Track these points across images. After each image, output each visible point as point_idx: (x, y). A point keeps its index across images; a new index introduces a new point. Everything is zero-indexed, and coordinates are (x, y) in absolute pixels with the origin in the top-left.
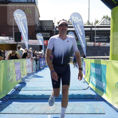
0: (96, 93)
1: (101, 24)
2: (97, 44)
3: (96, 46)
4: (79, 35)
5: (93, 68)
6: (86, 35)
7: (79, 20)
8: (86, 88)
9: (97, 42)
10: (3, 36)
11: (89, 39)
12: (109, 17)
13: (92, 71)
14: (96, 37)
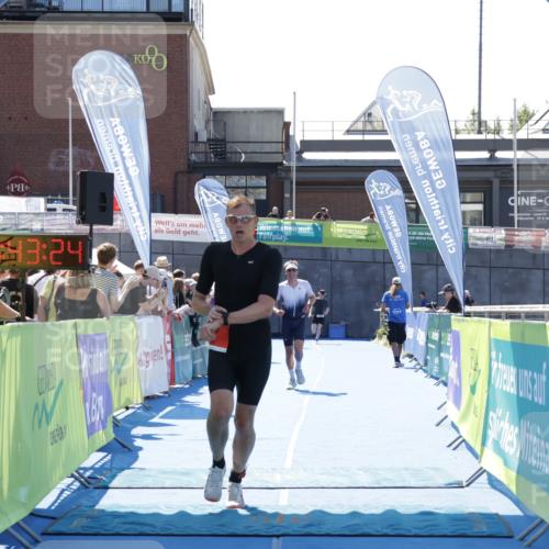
0: (517, 502)
1: (544, 131)
2: (525, 237)
3: (517, 246)
4: (428, 190)
5: (501, 366)
6: (465, 186)
7: (426, 109)
8: (464, 479)
9: (525, 225)
10: (17, 194)
11: (480, 207)
13: (497, 384)
14: (516, 200)
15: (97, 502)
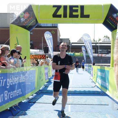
0: (101, 89)
1: (103, 41)
2: (100, 55)
3: (99, 56)
4: (88, 49)
5: (99, 72)
6: (93, 48)
7: (88, 39)
8: (94, 86)
9: (100, 53)
10: (36, 49)
11: (94, 51)
12: (108, 37)
13: (98, 74)
14: (99, 50)
15: (47, 89)
